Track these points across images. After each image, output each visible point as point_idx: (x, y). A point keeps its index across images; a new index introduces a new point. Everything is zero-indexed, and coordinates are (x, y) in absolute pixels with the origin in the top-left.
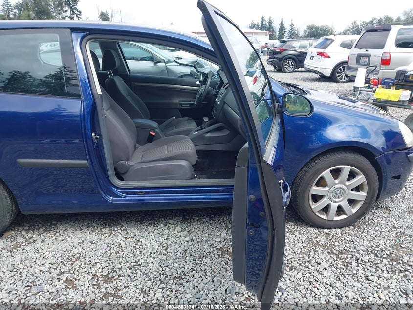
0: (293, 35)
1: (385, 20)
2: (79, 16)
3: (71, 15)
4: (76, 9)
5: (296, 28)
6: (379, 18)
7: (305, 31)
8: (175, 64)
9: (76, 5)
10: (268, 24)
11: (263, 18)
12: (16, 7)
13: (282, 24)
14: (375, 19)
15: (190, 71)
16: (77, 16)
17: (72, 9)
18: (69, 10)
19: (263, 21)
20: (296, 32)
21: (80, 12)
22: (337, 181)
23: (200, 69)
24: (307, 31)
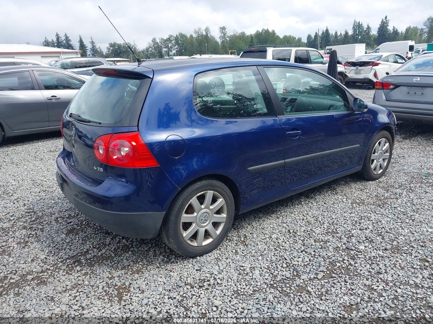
0: (96, 52)
1: (181, 37)
5: (97, 46)
6: (175, 36)
7: (108, 48)
10: (64, 42)
11: (57, 35)
13: (81, 42)
14: (171, 36)
19: (58, 38)
20: (99, 50)
24: (110, 49)
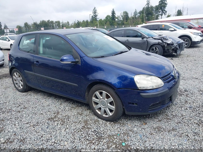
2: (165, 13)
3: (162, 13)
4: (165, 10)
8: (152, 38)
9: (165, 8)
12: (139, 13)
15: (158, 42)
16: (164, 14)
17: (162, 11)
18: (161, 11)
21: (166, 11)
22: (106, 99)
23: (165, 41)
